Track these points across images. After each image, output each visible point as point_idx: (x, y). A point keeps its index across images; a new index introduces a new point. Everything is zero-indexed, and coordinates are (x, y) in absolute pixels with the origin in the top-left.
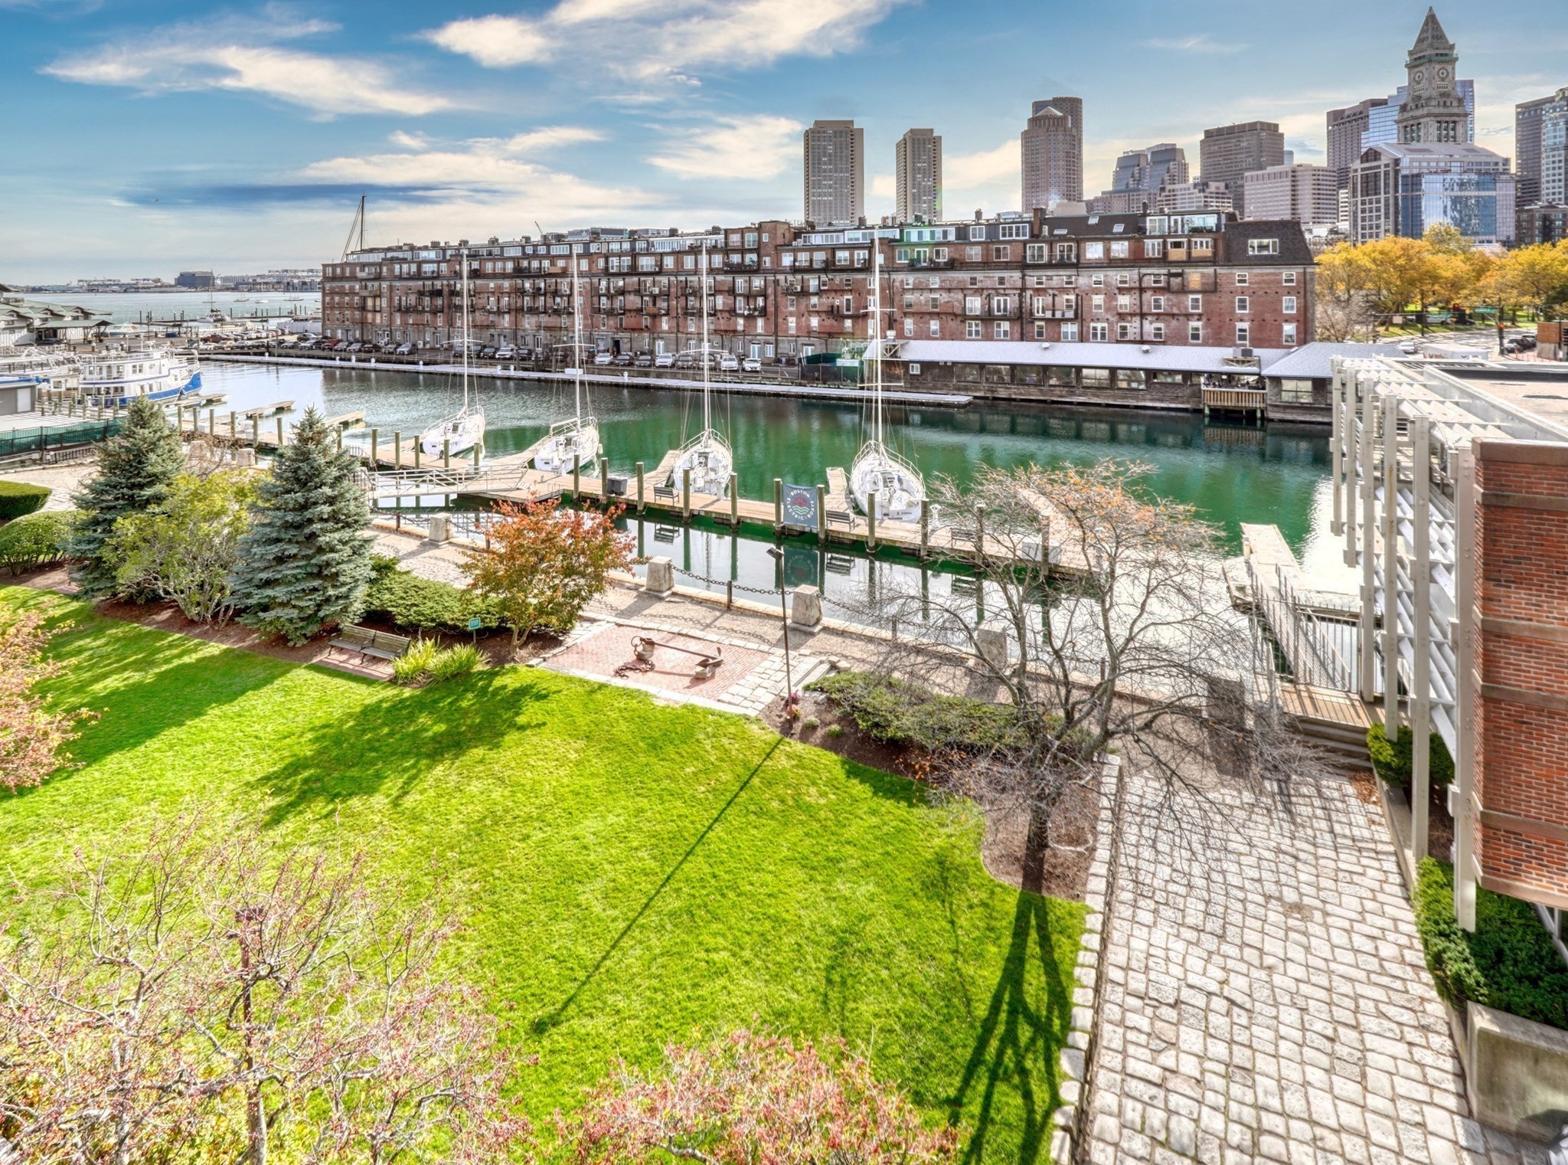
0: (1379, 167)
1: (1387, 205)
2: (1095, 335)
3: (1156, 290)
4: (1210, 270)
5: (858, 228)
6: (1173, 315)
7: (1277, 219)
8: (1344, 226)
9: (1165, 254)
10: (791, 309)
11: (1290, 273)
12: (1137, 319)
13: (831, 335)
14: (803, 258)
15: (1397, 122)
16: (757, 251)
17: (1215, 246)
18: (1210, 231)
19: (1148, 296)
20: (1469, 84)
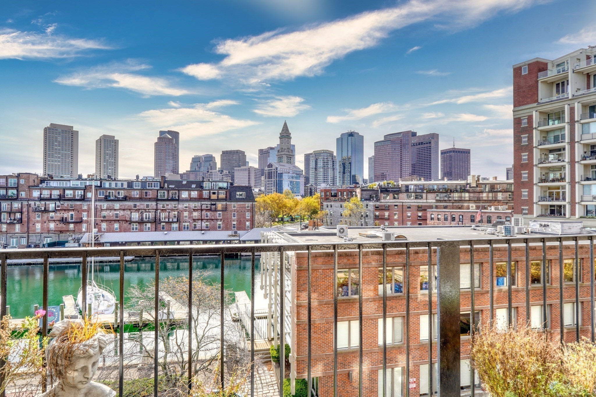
0: (272, 170)
1: (274, 182)
2: (184, 228)
3: (207, 210)
4: (224, 203)
5: (78, 180)
6: (212, 220)
7: (244, 185)
8: (263, 189)
9: (210, 196)
10: (38, 219)
11: (248, 204)
12: (200, 221)
13: (61, 232)
14: (46, 193)
15: (277, 155)
16: (17, 188)
17: (226, 194)
18: (225, 189)
19: (204, 212)
20: (294, 146)
